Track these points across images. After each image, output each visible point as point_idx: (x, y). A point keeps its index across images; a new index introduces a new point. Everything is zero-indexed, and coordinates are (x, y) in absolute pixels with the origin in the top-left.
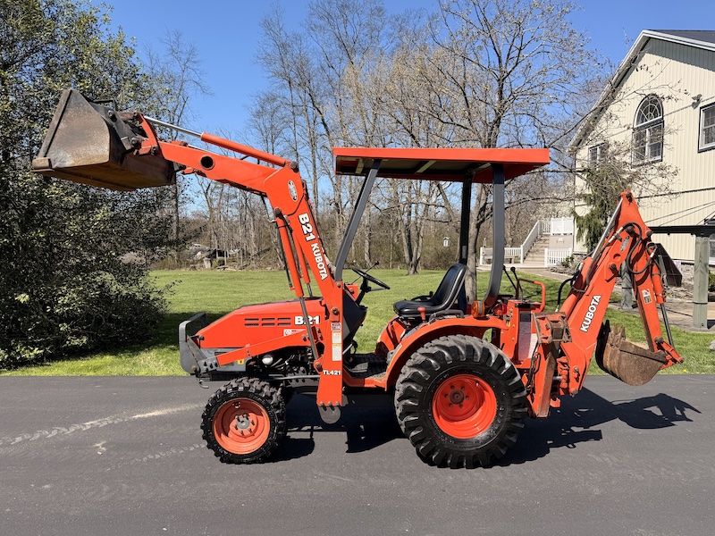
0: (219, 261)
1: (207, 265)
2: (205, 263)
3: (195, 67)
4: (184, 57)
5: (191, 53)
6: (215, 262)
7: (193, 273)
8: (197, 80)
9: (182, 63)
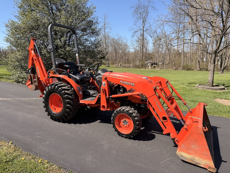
0: (154, 66)
1: (150, 67)
2: (149, 67)
6: (153, 67)
7: (145, 69)
8: (153, 6)
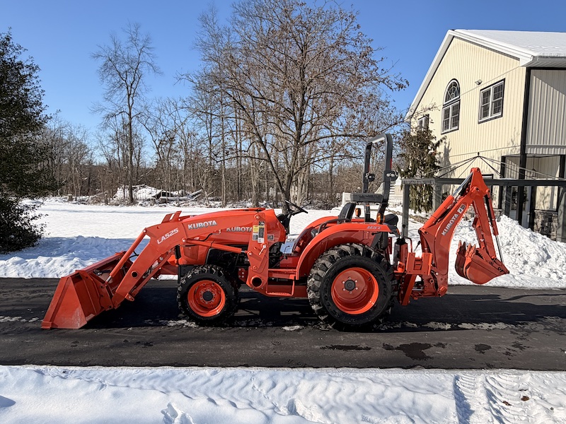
3: (149, 52)
4: (141, 44)
5: (147, 40)
8: (150, 62)
9: (139, 48)
